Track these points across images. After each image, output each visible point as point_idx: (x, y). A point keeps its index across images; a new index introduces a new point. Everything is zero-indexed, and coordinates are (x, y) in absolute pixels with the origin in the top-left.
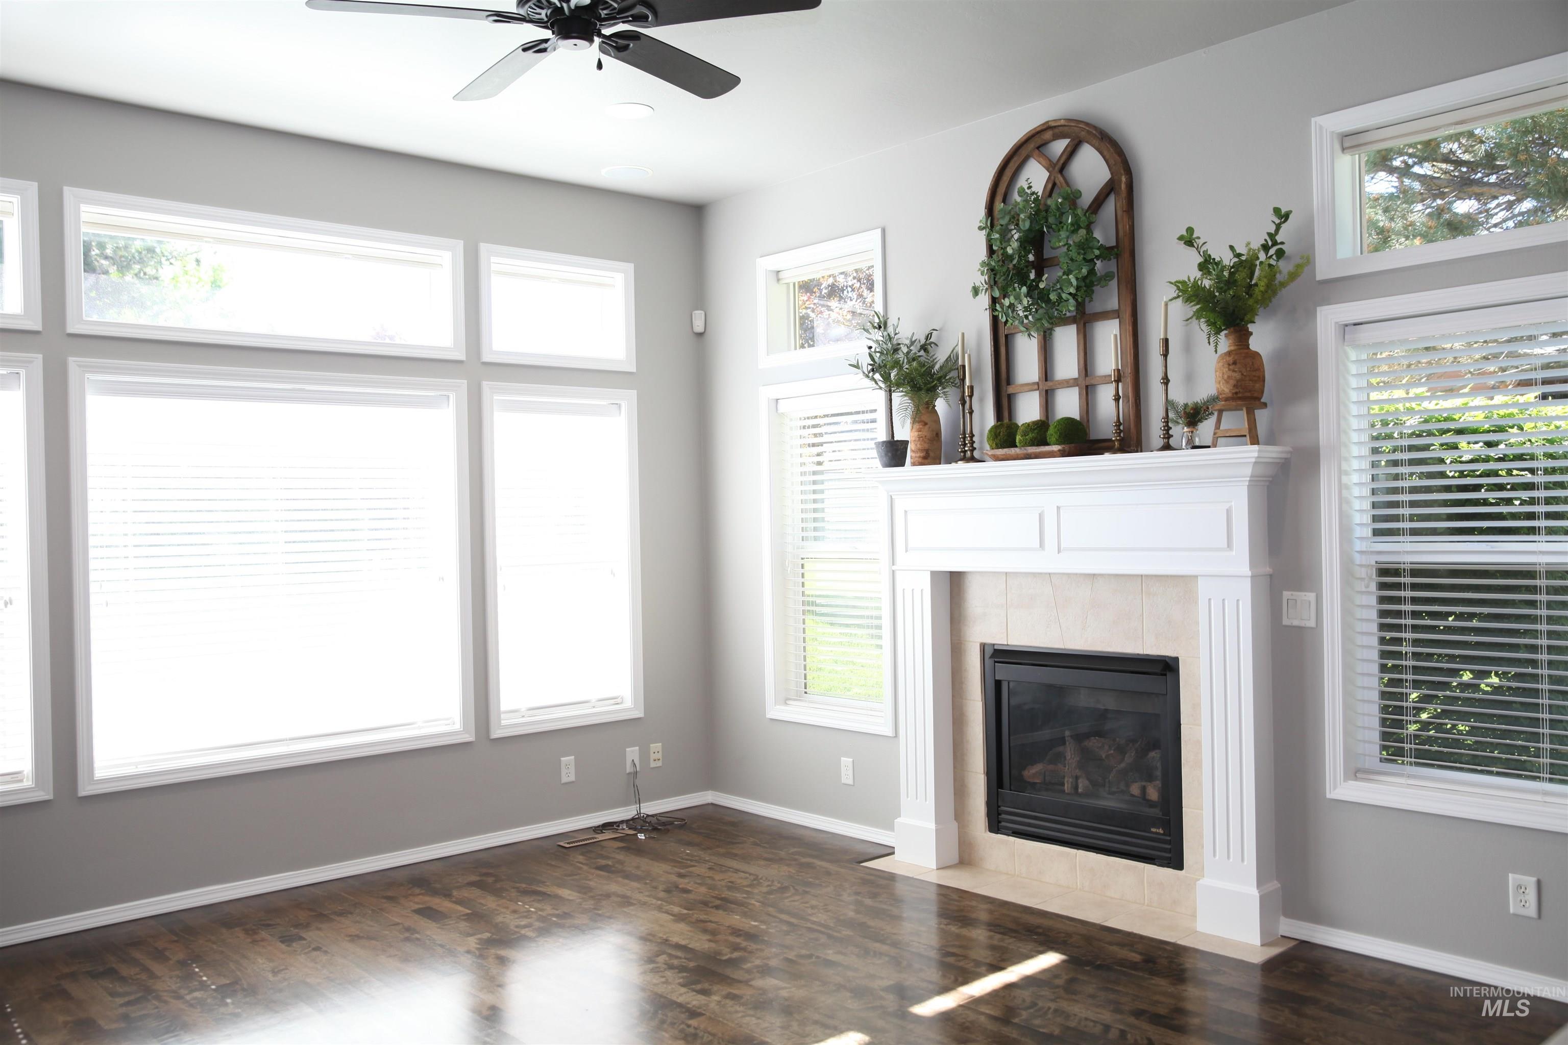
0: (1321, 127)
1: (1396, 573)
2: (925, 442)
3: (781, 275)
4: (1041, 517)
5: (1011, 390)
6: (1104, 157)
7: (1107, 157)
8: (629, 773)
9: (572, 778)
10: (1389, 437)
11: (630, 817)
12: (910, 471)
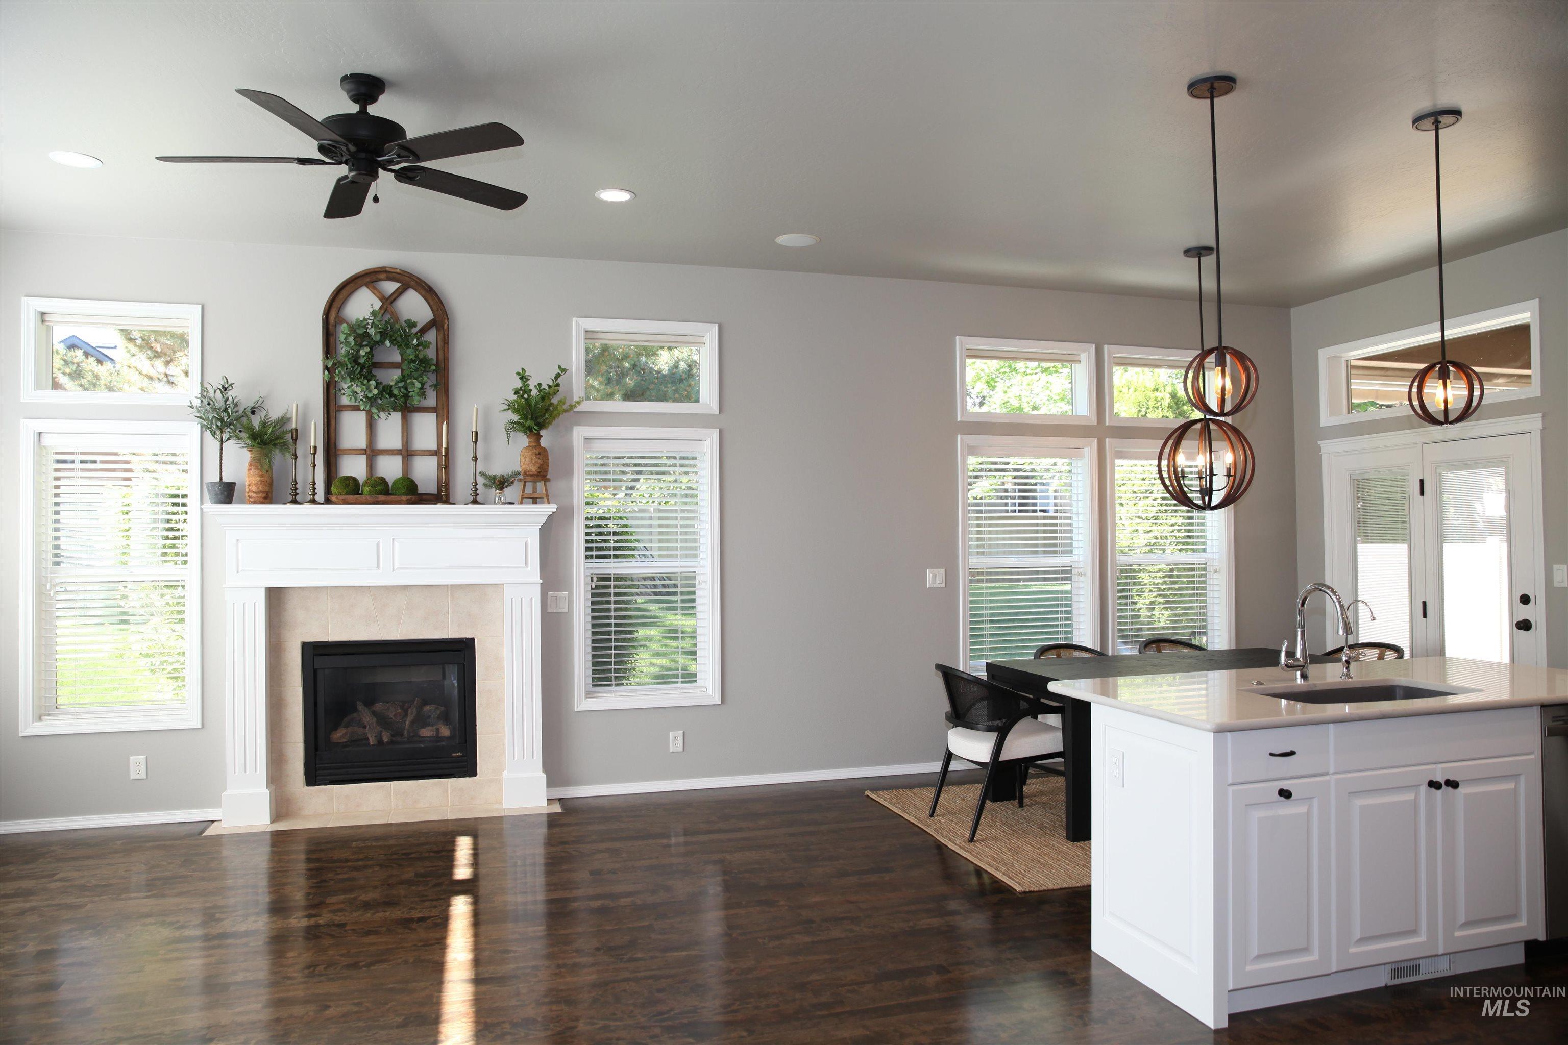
0: (579, 324)
1: (608, 579)
2: (266, 486)
3: (48, 317)
4: (378, 546)
5: (339, 452)
6: (428, 302)
7: (432, 303)
12: (237, 509)
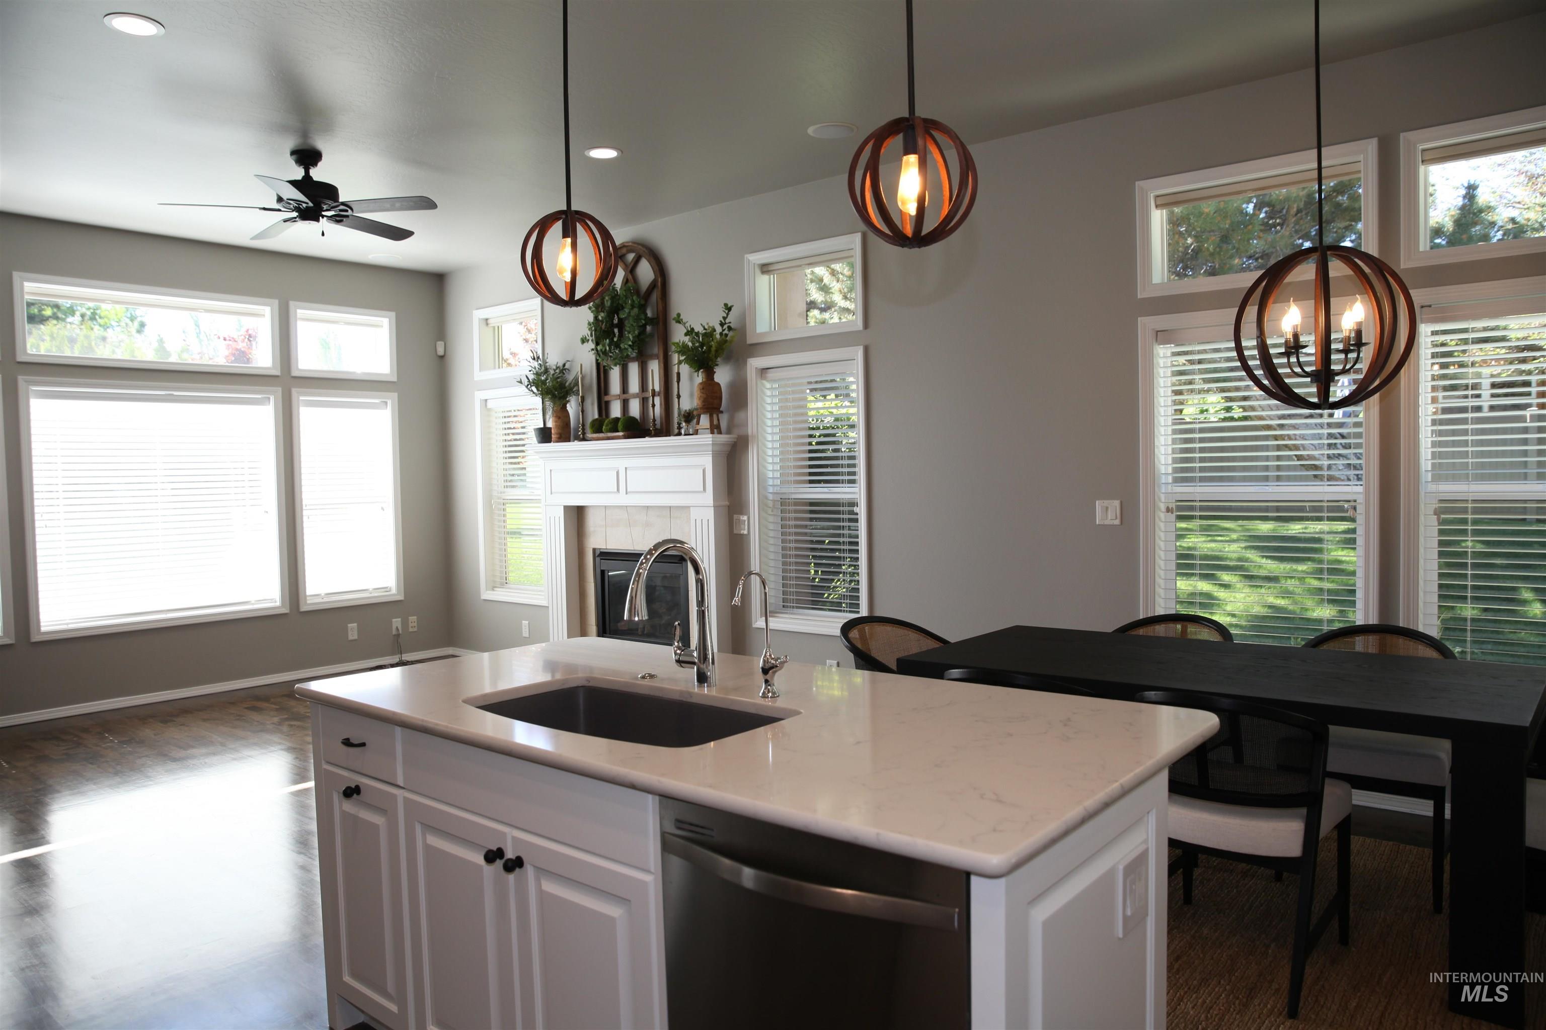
0: (749, 260)
2: (562, 429)
3: (489, 321)
4: (618, 473)
5: (606, 398)
6: (651, 266)
7: (653, 265)
8: (395, 635)
9: (356, 637)
10: (818, 428)
11: (396, 662)
12: (553, 446)
